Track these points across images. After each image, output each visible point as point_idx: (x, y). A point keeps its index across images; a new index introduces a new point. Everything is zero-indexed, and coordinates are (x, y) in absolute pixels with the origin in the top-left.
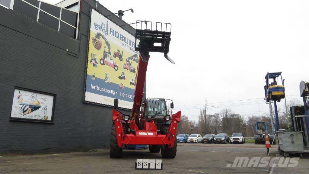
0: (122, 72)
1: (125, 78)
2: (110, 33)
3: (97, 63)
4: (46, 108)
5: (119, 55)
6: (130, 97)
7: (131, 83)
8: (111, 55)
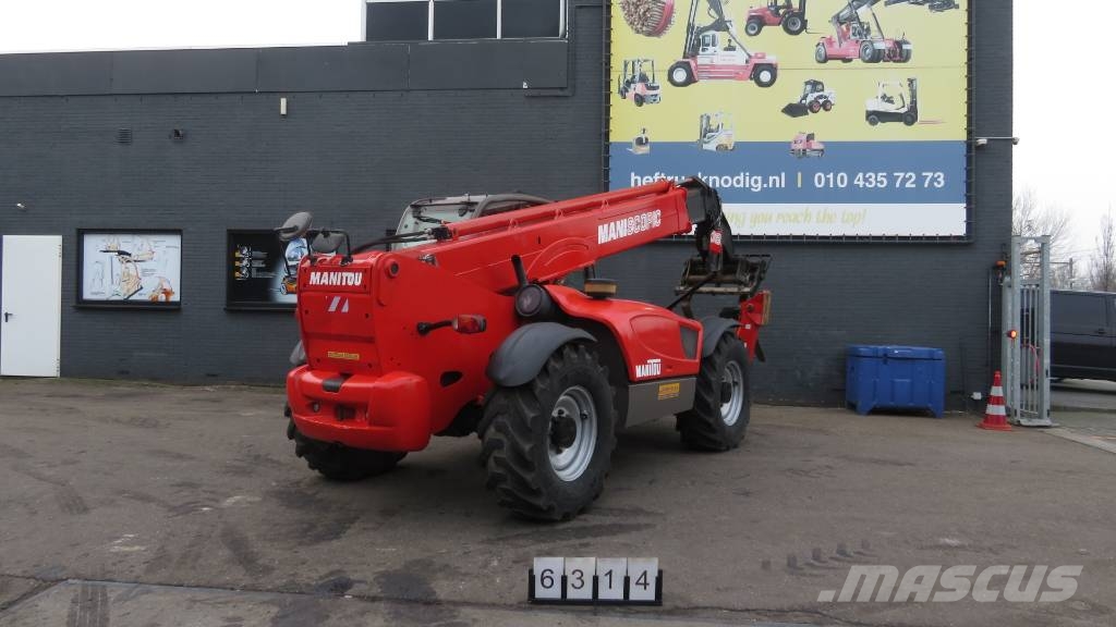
0: (807, 83)
1: (826, 105)
3: (656, 88)
5: (785, 13)
6: (870, 183)
7: (875, 117)
8: (732, 29)
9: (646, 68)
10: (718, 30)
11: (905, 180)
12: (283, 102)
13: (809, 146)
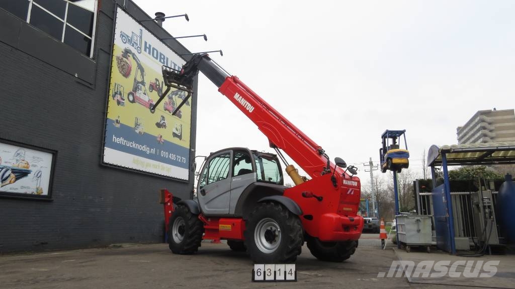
0: (162, 116)
1: (165, 126)
2: (145, 50)
3: (124, 100)
4: (39, 175)
5: (158, 88)
6: (172, 158)
7: (175, 135)
8: (146, 86)
9: (121, 89)
10: (142, 85)
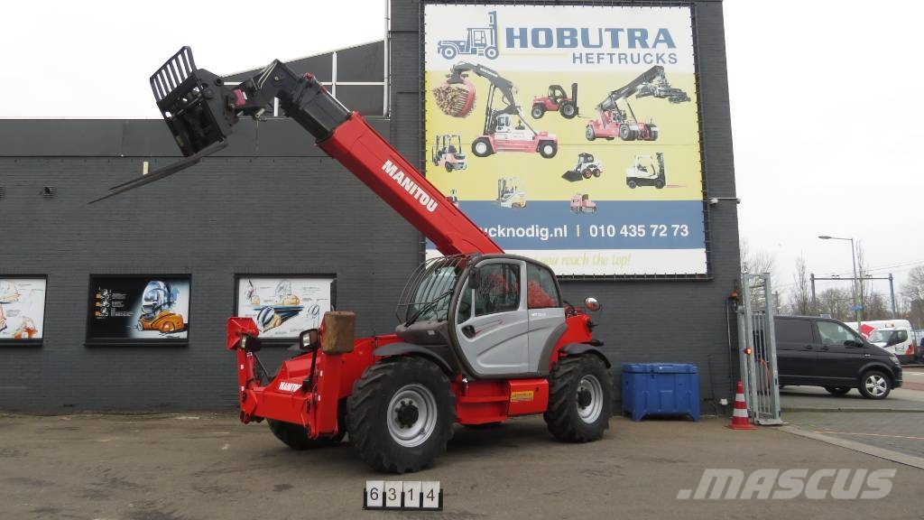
0: (581, 155)
1: (596, 173)
3: (462, 158)
4: (316, 310)
5: (561, 102)
6: (633, 233)
7: (634, 182)
8: (521, 113)
9: (454, 142)
10: (510, 114)
11: (659, 231)
12: (146, 164)
13: (584, 205)
